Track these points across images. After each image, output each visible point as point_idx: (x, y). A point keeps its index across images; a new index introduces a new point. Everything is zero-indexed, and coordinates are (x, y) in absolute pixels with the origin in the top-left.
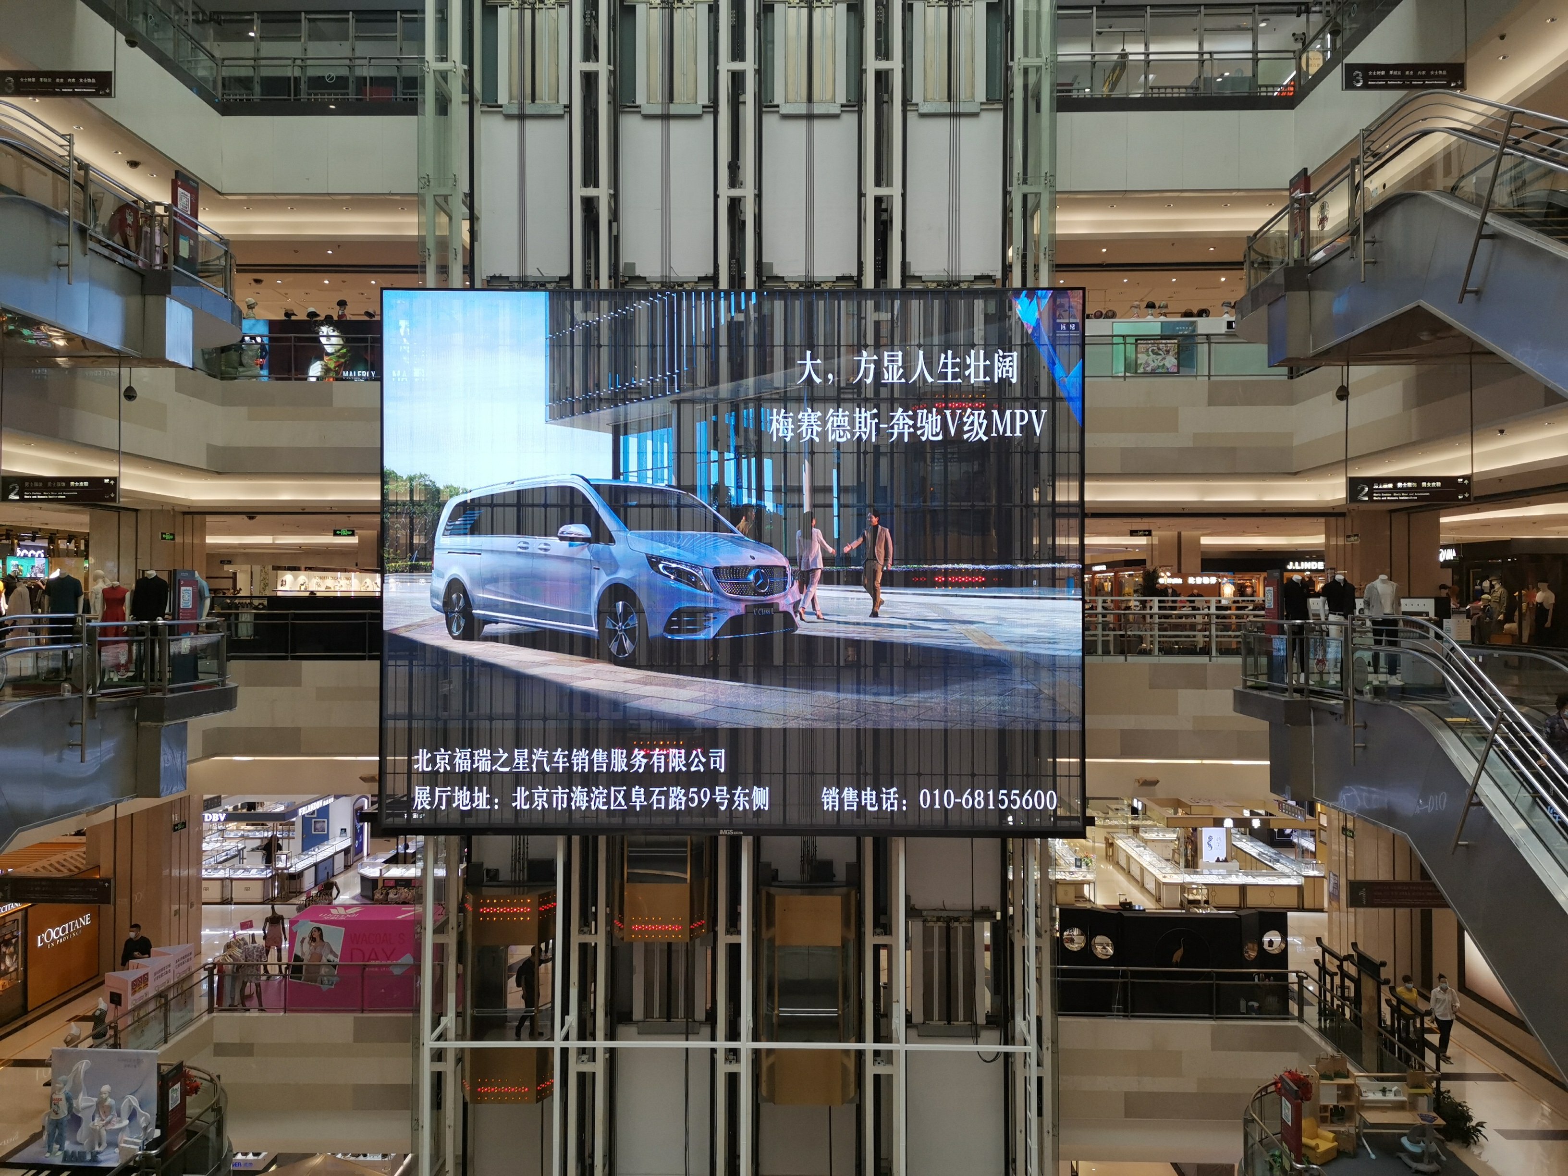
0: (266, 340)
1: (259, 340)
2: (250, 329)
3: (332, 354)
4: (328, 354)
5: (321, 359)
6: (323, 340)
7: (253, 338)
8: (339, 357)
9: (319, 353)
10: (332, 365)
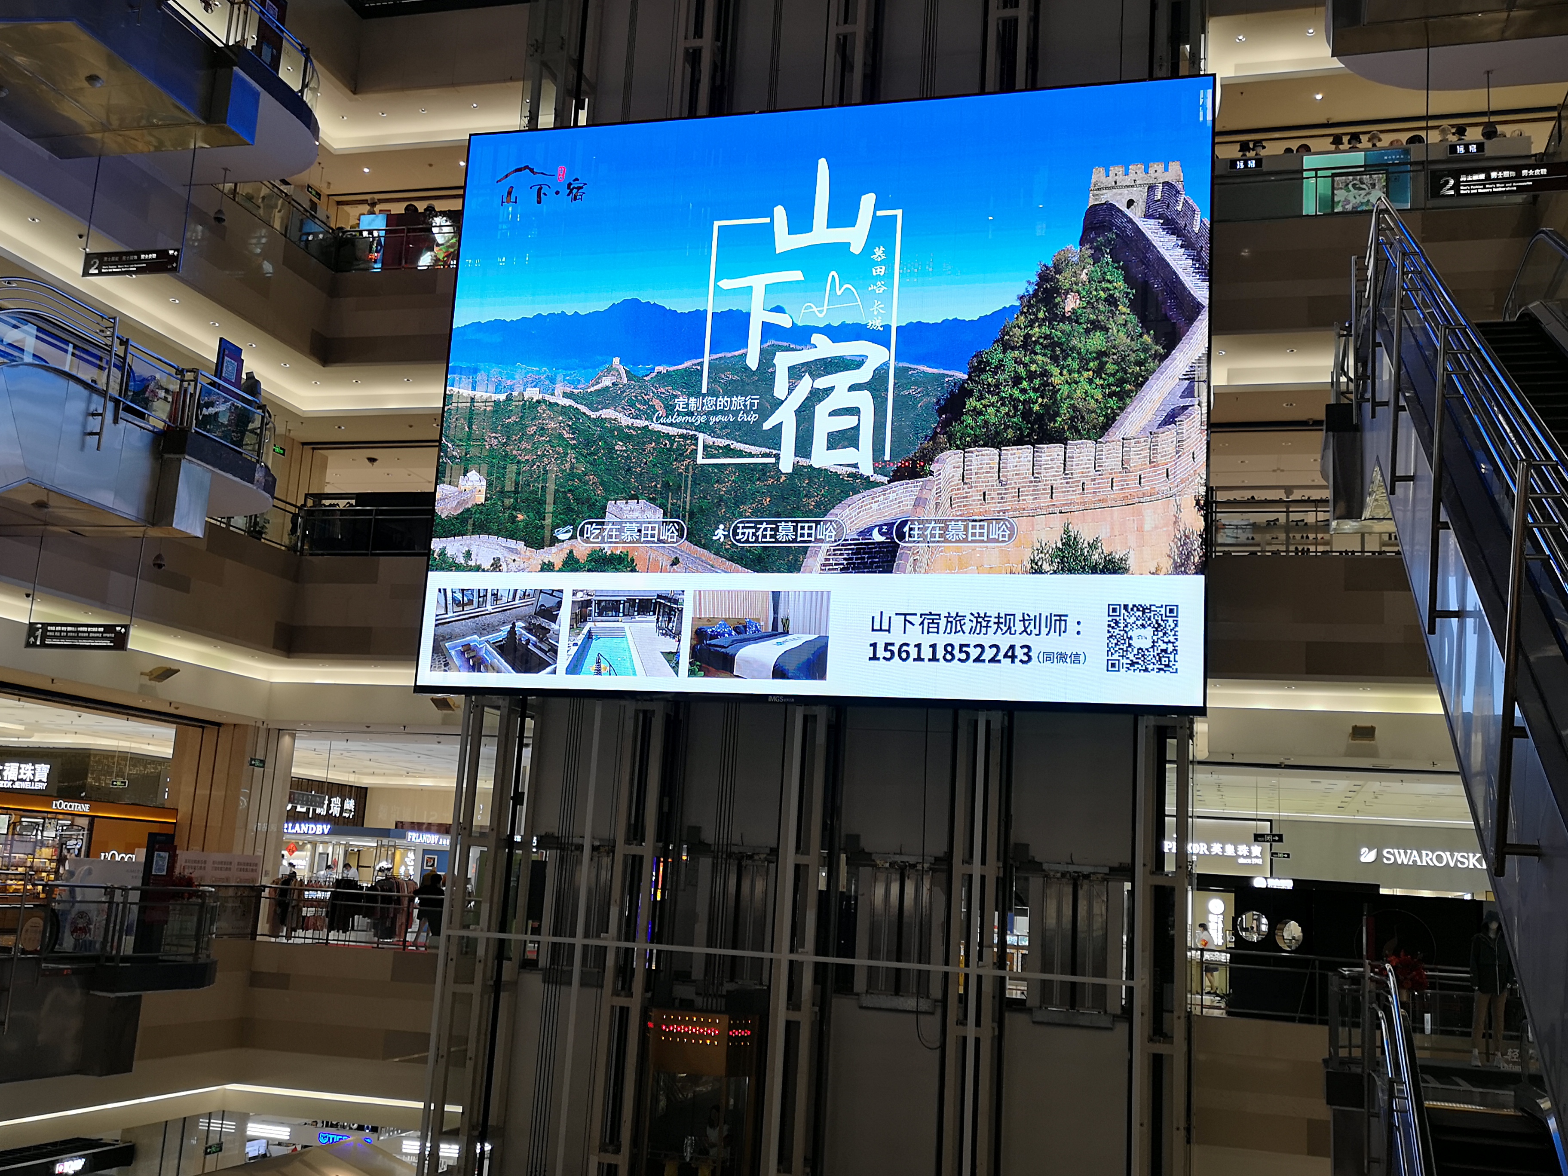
0: (383, 233)
1: (375, 234)
2: (369, 224)
3: (442, 245)
4: (438, 245)
5: (431, 249)
6: (435, 230)
7: (370, 232)
8: (449, 247)
9: (430, 244)
10: (441, 256)
